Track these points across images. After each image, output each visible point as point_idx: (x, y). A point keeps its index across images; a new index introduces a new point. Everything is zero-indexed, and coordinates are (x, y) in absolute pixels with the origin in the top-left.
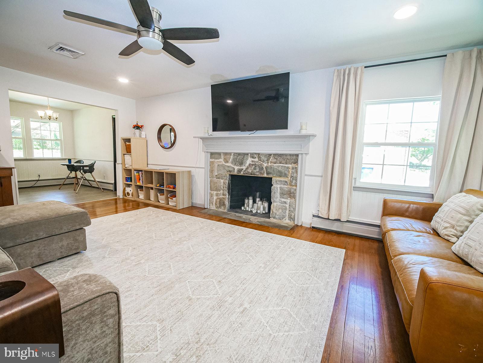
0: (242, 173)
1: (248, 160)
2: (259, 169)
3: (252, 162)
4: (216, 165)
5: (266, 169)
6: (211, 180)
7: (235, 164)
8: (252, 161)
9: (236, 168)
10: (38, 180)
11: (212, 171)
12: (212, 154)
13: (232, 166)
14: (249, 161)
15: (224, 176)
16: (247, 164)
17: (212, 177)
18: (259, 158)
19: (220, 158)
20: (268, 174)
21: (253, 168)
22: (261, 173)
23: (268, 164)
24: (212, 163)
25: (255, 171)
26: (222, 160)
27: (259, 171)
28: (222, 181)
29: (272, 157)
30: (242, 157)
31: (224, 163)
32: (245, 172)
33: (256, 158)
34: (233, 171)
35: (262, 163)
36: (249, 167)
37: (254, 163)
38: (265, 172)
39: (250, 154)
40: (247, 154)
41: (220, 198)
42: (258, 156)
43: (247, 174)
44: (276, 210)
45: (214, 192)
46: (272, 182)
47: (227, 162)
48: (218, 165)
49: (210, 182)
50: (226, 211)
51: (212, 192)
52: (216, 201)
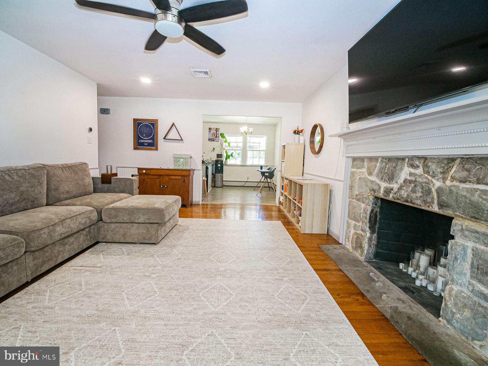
0: (391, 195)
1: (403, 172)
2: (422, 192)
3: (410, 176)
4: (358, 178)
5: (438, 193)
6: (350, 201)
7: (382, 178)
8: (411, 174)
9: (384, 185)
10: (247, 182)
11: (351, 187)
12: (354, 159)
13: (378, 181)
14: (405, 173)
15: (366, 198)
16: (401, 181)
17: (351, 197)
18: (425, 166)
19: (363, 167)
20: (441, 206)
21: (410, 188)
22: (425, 202)
23: (444, 182)
24: (353, 174)
25: (414, 195)
26: (364, 170)
27: (421, 197)
28: (363, 205)
29: (455, 167)
30: (394, 165)
31: (367, 175)
32: (395, 196)
33: (418, 167)
34: (378, 191)
35: (430, 178)
36: (404, 186)
37: (413, 178)
38: (436, 201)
39: (407, 160)
40: (403, 159)
41: (358, 233)
42: (424, 162)
43: (398, 199)
44: (456, 304)
45: (351, 221)
46: (452, 230)
47: (370, 174)
48: (360, 179)
49: (349, 204)
50: (362, 259)
51: (350, 221)
52: (353, 238)
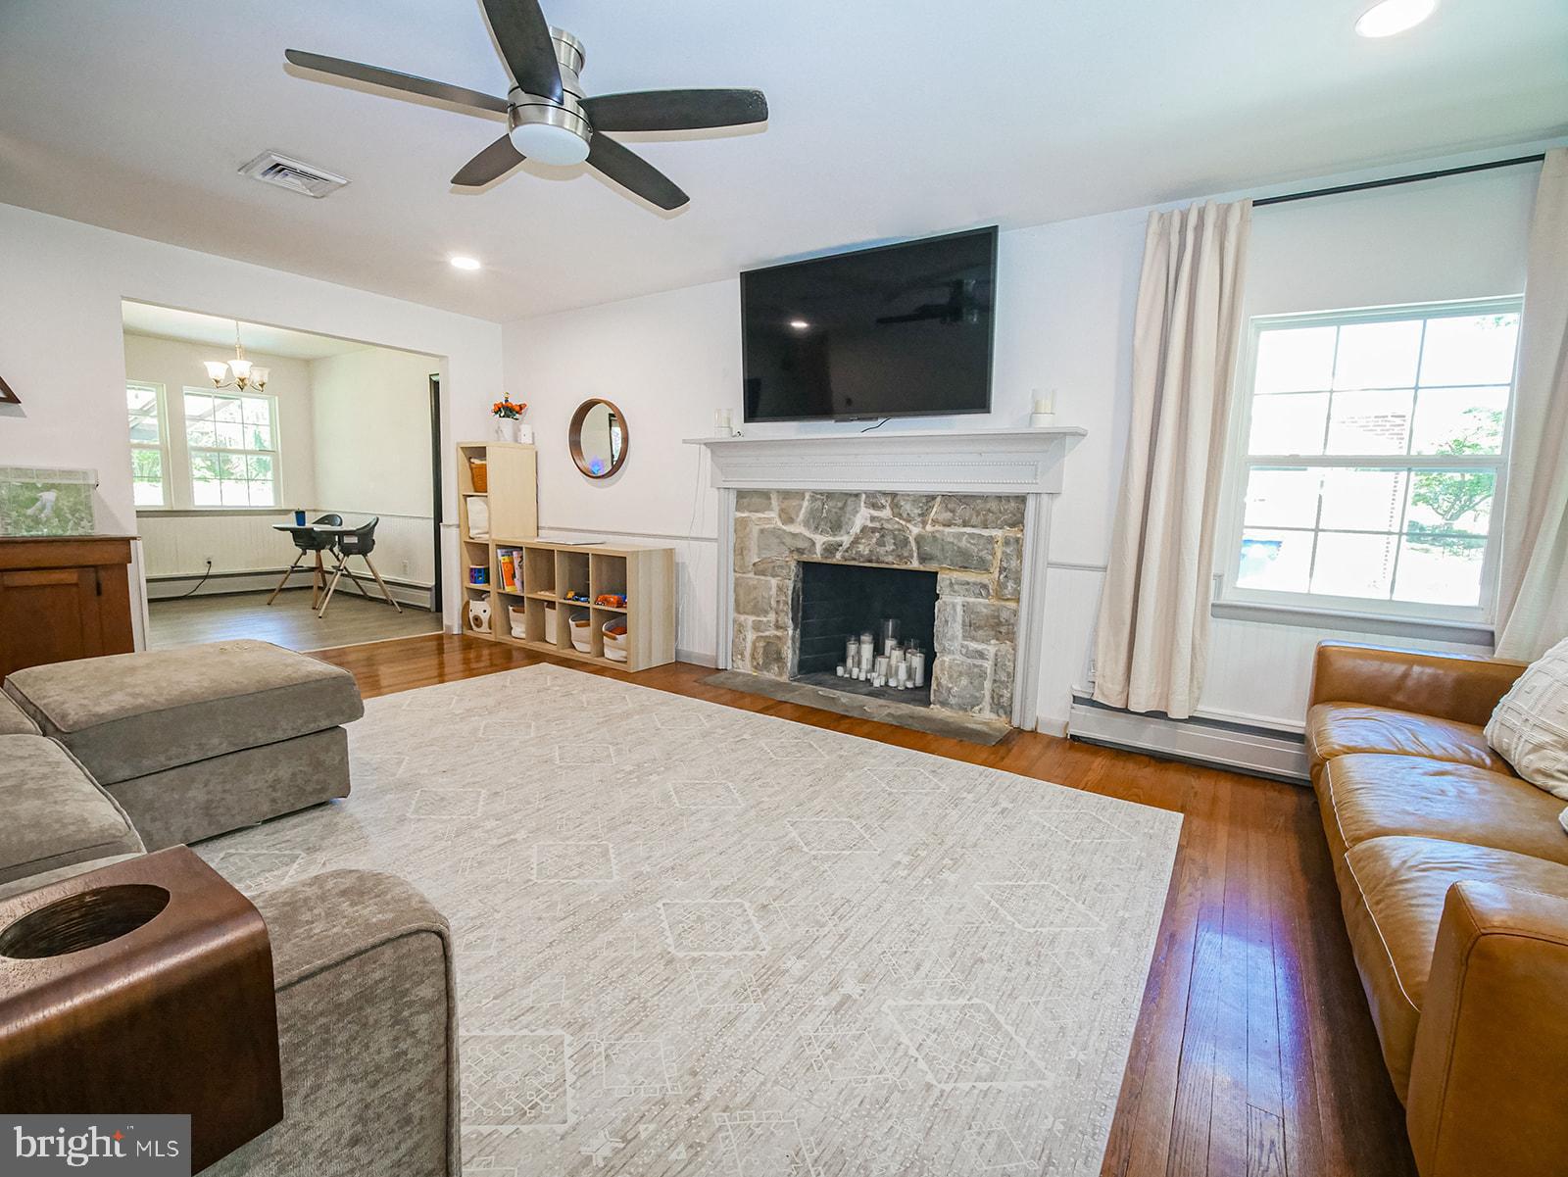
0: (838, 555)
1: (858, 515)
2: (895, 544)
3: (871, 521)
4: (755, 530)
5: (917, 543)
6: (737, 579)
7: (817, 528)
8: (873, 519)
9: (821, 540)
10: (206, 577)
11: (740, 551)
12: (741, 494)
13: (807, 533)
14: (862, 517)
15: (781, 567)
16: (856, 529)
17: (740, 568)
18: (895, 506)
19: (768, 508)
20: (923, 559)
21: (874, 540)
22: (900, 557)
23: (924, 528)
24: (741, 525)
25: (882, 550)
26: (773, 514)
27: (893, 550)
28: (774, 582)
29: (936, 506)
30: (840, 505)
31: (780, 524)
32: (847, 555)
33: (884, 507)
34: (809, 551)
35: (904, 523)
36: (862, 538)
37: (877, 525)
38: (915, 554)
39: (864, 496)
40: (857, 495)
41: (767, 637)
42: (893, 500)
43: (854, 559)
44: (951, 677)
45: (746, 616)
46: (938, 588)
47: (790, 520)
48: (762, 531)
49: (736, 585)
50: (784, 679)
51: (742, 618)
52: (754, 648)
